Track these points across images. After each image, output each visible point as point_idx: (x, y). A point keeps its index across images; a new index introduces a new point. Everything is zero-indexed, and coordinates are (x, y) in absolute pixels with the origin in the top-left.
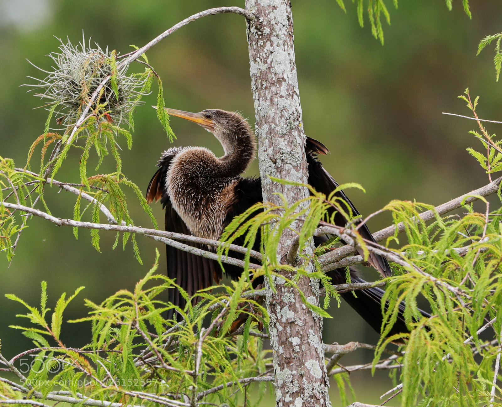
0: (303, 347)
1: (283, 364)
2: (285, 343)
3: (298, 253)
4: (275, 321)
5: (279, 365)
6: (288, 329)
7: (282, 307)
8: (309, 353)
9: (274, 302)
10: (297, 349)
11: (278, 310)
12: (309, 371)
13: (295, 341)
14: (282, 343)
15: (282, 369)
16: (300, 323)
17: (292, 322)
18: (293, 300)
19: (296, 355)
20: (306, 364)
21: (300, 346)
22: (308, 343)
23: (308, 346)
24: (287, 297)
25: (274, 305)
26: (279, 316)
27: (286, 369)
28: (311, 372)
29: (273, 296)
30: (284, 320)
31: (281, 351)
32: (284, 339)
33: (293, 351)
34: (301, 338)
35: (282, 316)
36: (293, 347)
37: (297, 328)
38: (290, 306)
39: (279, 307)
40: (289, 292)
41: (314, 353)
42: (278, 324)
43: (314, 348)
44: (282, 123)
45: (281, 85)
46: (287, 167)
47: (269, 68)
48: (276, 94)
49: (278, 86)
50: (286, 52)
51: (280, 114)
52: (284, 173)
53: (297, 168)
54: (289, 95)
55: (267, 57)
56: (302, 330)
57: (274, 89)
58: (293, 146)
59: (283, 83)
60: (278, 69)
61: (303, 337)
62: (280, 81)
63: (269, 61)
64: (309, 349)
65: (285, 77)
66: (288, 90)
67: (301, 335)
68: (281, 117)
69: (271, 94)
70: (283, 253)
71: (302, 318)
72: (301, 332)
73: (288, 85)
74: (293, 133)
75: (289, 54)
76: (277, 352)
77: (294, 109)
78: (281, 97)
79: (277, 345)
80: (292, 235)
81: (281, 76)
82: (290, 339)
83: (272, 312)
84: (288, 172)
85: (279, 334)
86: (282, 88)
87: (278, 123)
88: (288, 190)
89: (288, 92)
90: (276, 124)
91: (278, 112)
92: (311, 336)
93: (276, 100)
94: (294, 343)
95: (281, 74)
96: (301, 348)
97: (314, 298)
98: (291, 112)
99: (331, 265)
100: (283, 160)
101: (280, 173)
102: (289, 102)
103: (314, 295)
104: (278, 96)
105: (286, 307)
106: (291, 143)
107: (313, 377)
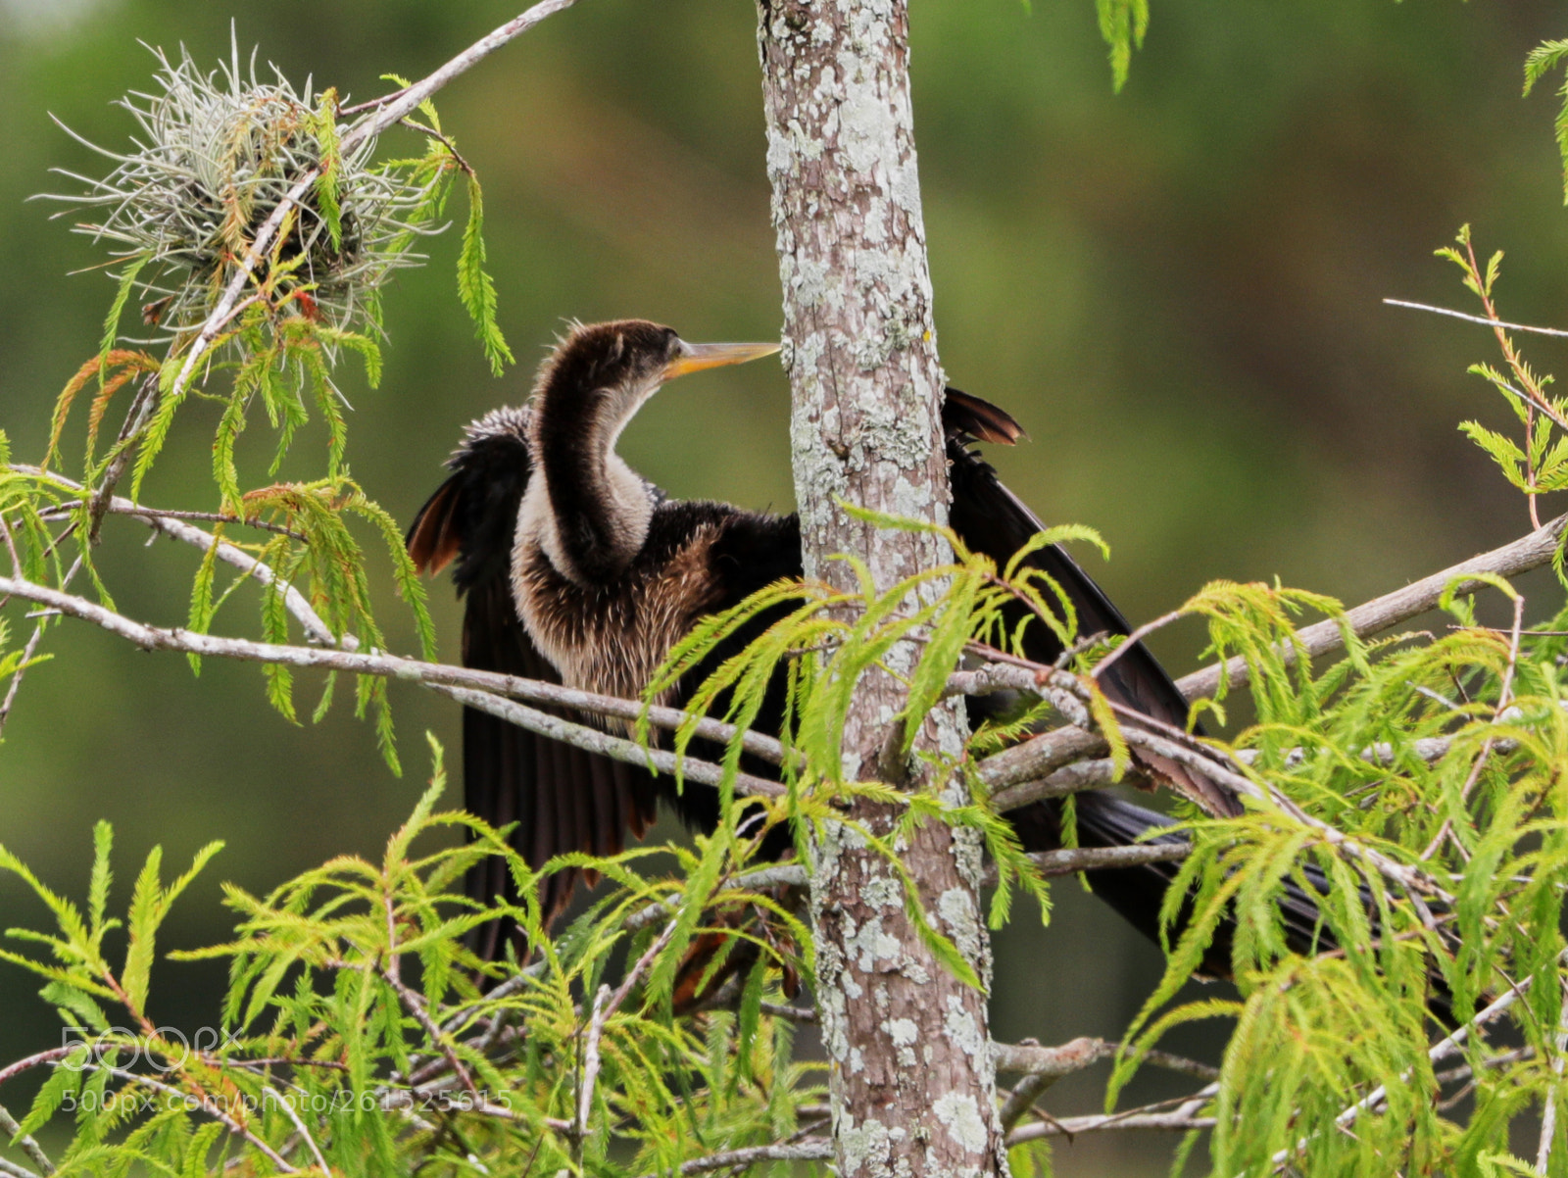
0: (928, 1052)
1: (862, 1106)
2: (869, 1037)
3: (914, 748)
4: (838, 966)
5: (849, 1109)
6: (880, 994)
7: (861, 922)
8: (944, 1071)
9: (836, 906)
10: (908, 1057)
11: (849, 931)
12: (945, 1128)
13: (902, 1031)
14: (859, 1038)
15: (859, 1122)
16: (919, 974)
17: (894, 973)
18: (896, 901)
19: (903, 1075)
20: (937, 1106)
21: (917, 1047)
22: (943, 1038)
23: (940, 1047)
24: (880, 892)
25: (837, 915)
26: (850, 950)
27: (871, 1121)
28: (953, 1132)
29: (832, 887)
30: (866, 965)
31: (857, 1063)
32: (866, 1023)
33: (895, 1063)
34: (921, 1024)
35: (860, 950)
36: (893, 1051)
37: (909, 991)
38: (888, 919)
39: (851, 922)
40: (883, 873)
41: (962, 1071)
42: (847, 977)
43: (961, 1056)
44: (868, 330)
45: (865, 208)
46: (881, 471)
47: (829, 152)
48: (851, 236)
49: (856, 209)
50: (885, 103)
51: (862, 302)
52: (872, 490)
53: (912, 475)
54: (892, 240)
55: (823, 117)
56: (926, 996)
57: (842, 219)
58: (902, 406)
59: (874, 200)
60: (858, 155)
61: (927, 1019)
62: (863, 194)
63: (828, 129)
64: (947, 1060)
65: (881, 182)
66: (888, 223)
67: (922, 1013)
68: (866, 311)
69: (835, 238)
70: (866, 747)
71: (926, 959)
72: (922, 1005)
73: (892, 206)
74: (904, 363)
75: (893, 108)
76: (845, 1066)
77: (907, 286)
78: (867, 245)
79: (844, 1044)
80: (896, 692)
81: (866, 178)
82: (885, 1026)
83: (829, 937)
84: (887, 488)
85: (851, 1009)
86: (869, 217)
87: (854, 328)
88: (886, 545)
89: (889, 229)
90: (848, 333)
91: (857, 294)
92: (953, 1018)
93: (849, 255)
94: (899, 1039)
95: (868, 172)
96: (919, 1057)
97: (965, 895)
98: (896, 295)
99: (1020, 790)
100: (869, 451)
101: (861, 489)
102: (891, 263)
103: (965, 884)
104: (857, 242)
105: (874, 923)
106: (897, 394)
107: (957, 1147)
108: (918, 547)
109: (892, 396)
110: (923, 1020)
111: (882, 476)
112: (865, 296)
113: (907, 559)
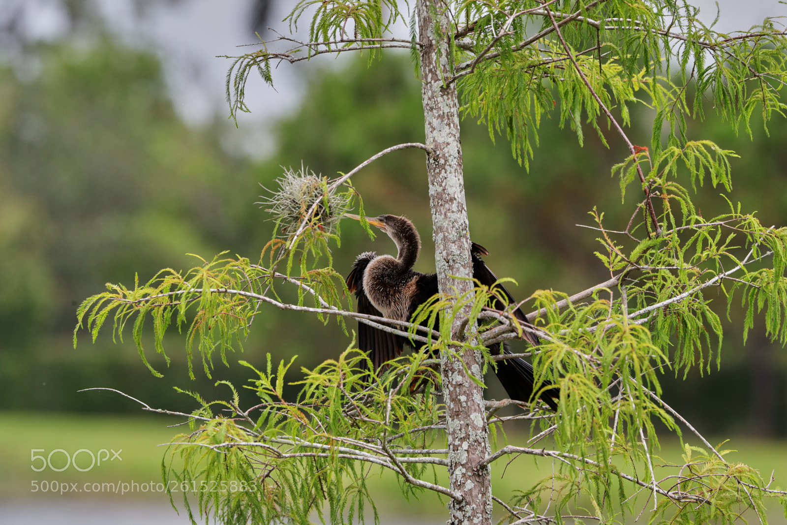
0: (469, 403)
1: (453, 416)
2: (455, 400)
3: (465, 331)
4: (447, 383)
5: (450, 417)
6: (458, 390)
7: (453, 373)
8: (473, 408)
9: (447, 369)
10: (464, 404)
11: (450, 375)
12: (473, 422)
13: (463, 398)
14: (452, 400)
15: (453, 420)
16: (467, 385)
17: (461, 384)
18: (461, 367)
19: (463, 409)
20: (471, 416)
21: (466, 402)
22: (473, 400)
23: (472, 402)
24: (457, 366)
25: (447, 371)
26: (450, 379)
27: (456, 420)
28: (475, 422)
29: (446, 364)
30: (454, 383)
31: (452, 406)
32: (454, 397)
33: (461, 406)
34: (467, 397)
35: (453, 379)
36: (461, 403)
37: (464, 389)
38: (459, 372)
39: (450, 373)
40: (458, 361)
41: (477, 408)
42: (449, 386)
43: (477, 404)
44: (453, 232)
45: (452, 203)
46: (457, 265)
47: (444, 190)
48: (449, 210)
49: (450, 203)
50: (457, 178)
52: (455, 270)
53: (464, 266)
54: (459, 211)
55: (442, 182)
56: (468, 390)
57: (447, 206)
58: (461, 250)
59: (454, 201)
60: (450, 191)
61: (469, 395)
62: (452, 200)
63: (443, 184)
64: (473, 405)
65: (456, 197)
67: (468, 394)
68: (453, 228)
69: (445, 210)
70: (454, 331)
71: (468, 381)
72: (468, 392)
73: (459, 203)
74: (462, 240)
75: (459, 179)
76: (449, 407)
77: (462, 221)
78: (453, 212)
79: (449, 402)
80: (461, 318)
81: (452, 196)
82: (459, 397)
83: (445, 376)
84: (458, 270)
85: (450, 393)
86: (453, 205)
87: (450, 232)
88: (458, 283)
89: (458, 208)
90: (448, 233)
91: (451, 224)
92: (475, 395)
93: (449, 214)
94: (462, 400)
96: (467, 404)
97: (478, 366)
98: (460, 224)
99: (490, 341)
100: (454, 261)
101: (452, 270)
102: (459, 216)
103: (478, 363)
104: (451, 211)
105: (456, 373)
106: (460, 247)
107: (476, 426)
108: (466, 283)
110: (468, 396)
111: (457, 267)
112: (453, 224)
113: (463, 287)
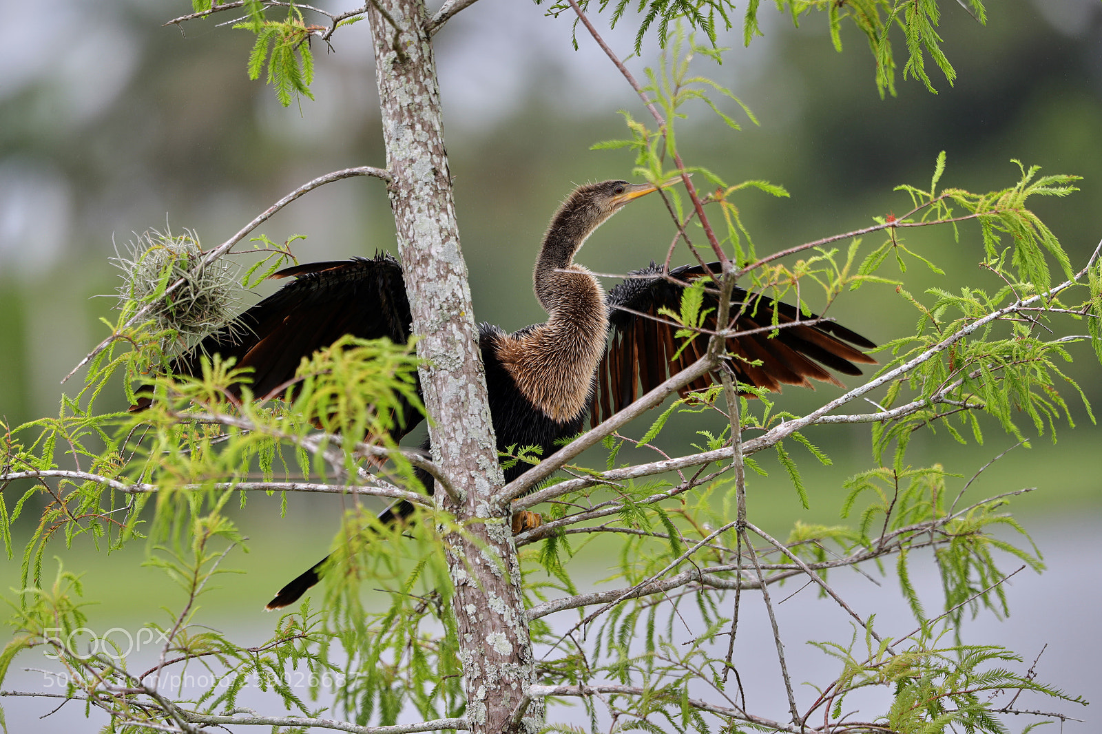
0: (481, 617)
6: (462, 595)
8: (489, 623)
10: (474, 619)
13: (471, 609)
16: (473, 583)
17: (465, 584)
18: (462, 554)
19: (473, 627)
21: (476, 614)
22: (487, 609)
23: (487, 614)
33: (470, 623)
36: (468, 618)
37: (472, 592)
38: (461, 562)
40: (456, 544)
41: (498, 622)
43: (496, 616)
44: (432, 316)
45: (427, 265)
46: (441, 374)
47: (411, 243)
48: (423, 277)
49: (423, 266)
50: (433, 220)
51: (429, 304)
52: (439, 382)
53: (455, 375)
54: (439, 277)
55: (408, 230)
56: (478, 593)
57: (419, 270)
58: (449, 345)
59: (430, 261)
60: (421, 243)
61: (481, 602)
62: (425, 259)
63: (411, 233)
64: (490, 618)
65: (433, 252)
66: (438, 270)
67: (478, 600)
68: (430, 308)
69: (417, 279)
71: (477, 577)
72: (477, 597)
73: (439, 262)
74: (449, 327)
75: (438, 221)
77: (449, 294)
78: (429, 280)
81: (427, 251)
82: (463, 607)
84: (444, 381)
86: (429, 268)
87: (427, 316)
88: (446, 405)
89: (438, 272)
90: (425, 319)
91: (427, 301)
92: (491, 601)
93: (423, 285)
94: (470, 612)
95: (427, 249)
96: (477, 619)
98: (443, 299)
100: (435, 367)
101: (435, 383)
102: (440, 286)
104: (426, 279)
105: (456, 564)
106: (446, 342)
107: (497, 654)
108: (460, 404)
109: (444, 342)
110: (479, 605)
111: (442, 376)
112: (430, 302)
113: (456, 410)
